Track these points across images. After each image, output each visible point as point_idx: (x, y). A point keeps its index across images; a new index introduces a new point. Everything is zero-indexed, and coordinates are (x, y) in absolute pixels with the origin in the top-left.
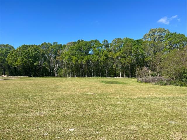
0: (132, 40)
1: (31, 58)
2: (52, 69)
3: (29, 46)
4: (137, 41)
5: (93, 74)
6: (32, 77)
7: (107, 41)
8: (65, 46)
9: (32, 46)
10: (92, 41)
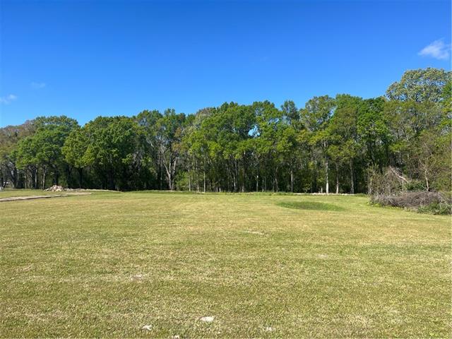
0: (357, 101)
1: (115, 146)
2: (162, 172)
3: (111, 120)
4: (371, 101)
5: (260, 184)
6: (116, 190)
7: (293, 104)
8: (192, 118)
9: (118, 118)
10: (257, 105)
